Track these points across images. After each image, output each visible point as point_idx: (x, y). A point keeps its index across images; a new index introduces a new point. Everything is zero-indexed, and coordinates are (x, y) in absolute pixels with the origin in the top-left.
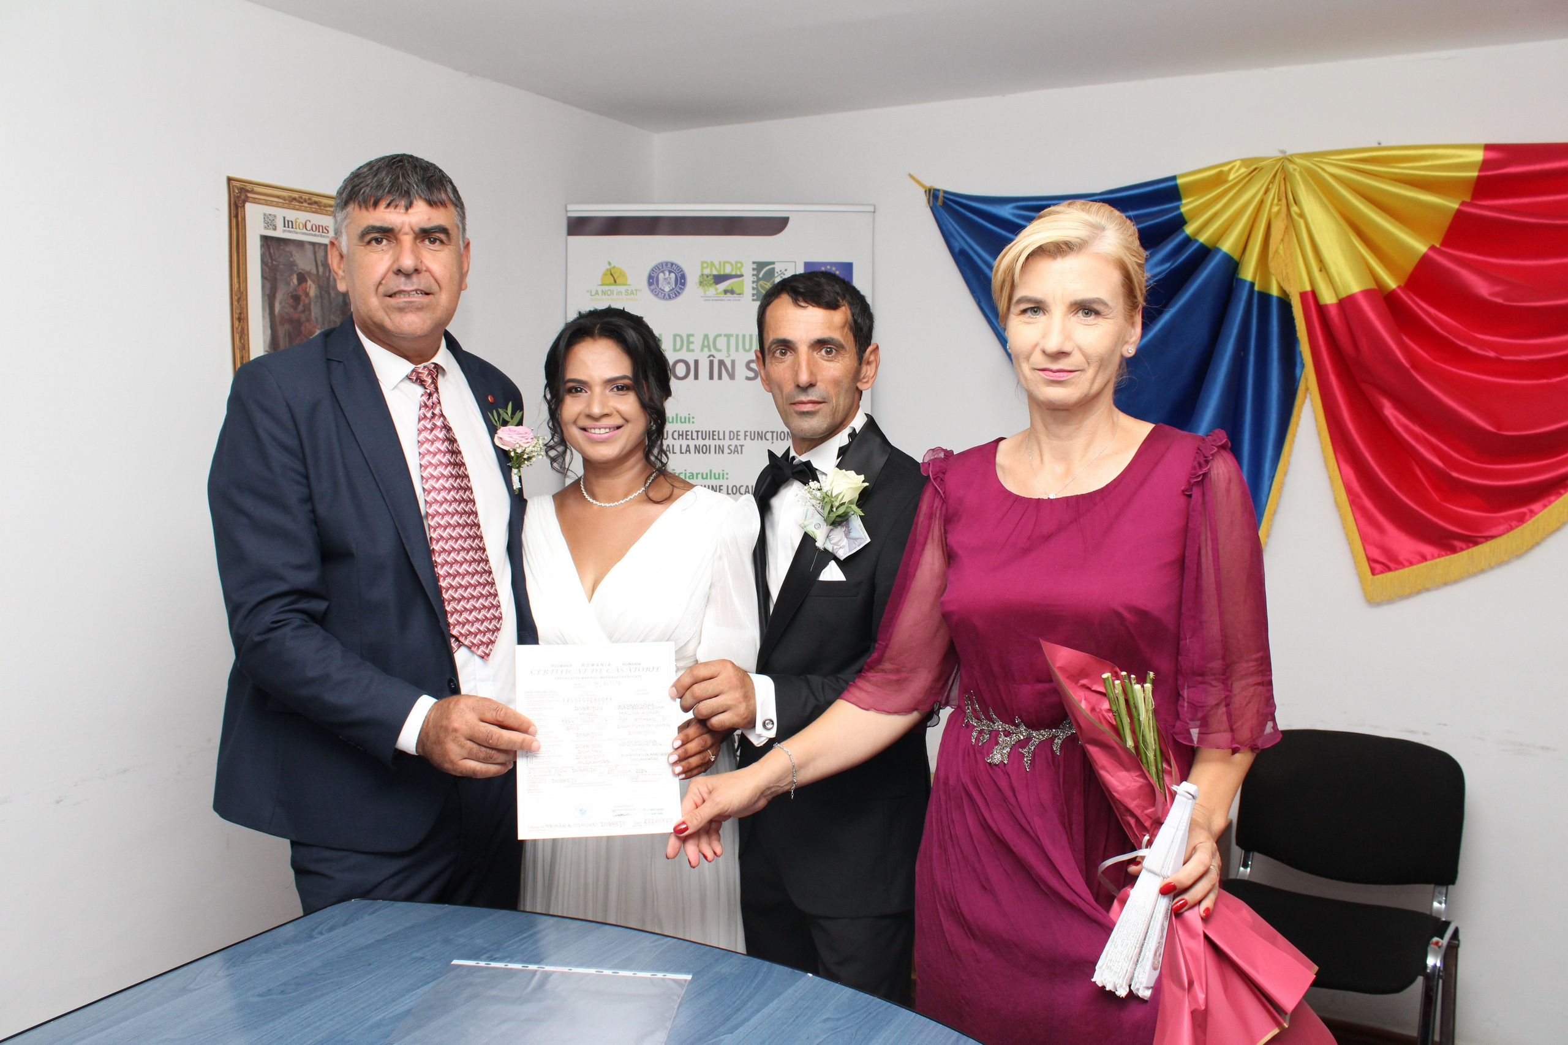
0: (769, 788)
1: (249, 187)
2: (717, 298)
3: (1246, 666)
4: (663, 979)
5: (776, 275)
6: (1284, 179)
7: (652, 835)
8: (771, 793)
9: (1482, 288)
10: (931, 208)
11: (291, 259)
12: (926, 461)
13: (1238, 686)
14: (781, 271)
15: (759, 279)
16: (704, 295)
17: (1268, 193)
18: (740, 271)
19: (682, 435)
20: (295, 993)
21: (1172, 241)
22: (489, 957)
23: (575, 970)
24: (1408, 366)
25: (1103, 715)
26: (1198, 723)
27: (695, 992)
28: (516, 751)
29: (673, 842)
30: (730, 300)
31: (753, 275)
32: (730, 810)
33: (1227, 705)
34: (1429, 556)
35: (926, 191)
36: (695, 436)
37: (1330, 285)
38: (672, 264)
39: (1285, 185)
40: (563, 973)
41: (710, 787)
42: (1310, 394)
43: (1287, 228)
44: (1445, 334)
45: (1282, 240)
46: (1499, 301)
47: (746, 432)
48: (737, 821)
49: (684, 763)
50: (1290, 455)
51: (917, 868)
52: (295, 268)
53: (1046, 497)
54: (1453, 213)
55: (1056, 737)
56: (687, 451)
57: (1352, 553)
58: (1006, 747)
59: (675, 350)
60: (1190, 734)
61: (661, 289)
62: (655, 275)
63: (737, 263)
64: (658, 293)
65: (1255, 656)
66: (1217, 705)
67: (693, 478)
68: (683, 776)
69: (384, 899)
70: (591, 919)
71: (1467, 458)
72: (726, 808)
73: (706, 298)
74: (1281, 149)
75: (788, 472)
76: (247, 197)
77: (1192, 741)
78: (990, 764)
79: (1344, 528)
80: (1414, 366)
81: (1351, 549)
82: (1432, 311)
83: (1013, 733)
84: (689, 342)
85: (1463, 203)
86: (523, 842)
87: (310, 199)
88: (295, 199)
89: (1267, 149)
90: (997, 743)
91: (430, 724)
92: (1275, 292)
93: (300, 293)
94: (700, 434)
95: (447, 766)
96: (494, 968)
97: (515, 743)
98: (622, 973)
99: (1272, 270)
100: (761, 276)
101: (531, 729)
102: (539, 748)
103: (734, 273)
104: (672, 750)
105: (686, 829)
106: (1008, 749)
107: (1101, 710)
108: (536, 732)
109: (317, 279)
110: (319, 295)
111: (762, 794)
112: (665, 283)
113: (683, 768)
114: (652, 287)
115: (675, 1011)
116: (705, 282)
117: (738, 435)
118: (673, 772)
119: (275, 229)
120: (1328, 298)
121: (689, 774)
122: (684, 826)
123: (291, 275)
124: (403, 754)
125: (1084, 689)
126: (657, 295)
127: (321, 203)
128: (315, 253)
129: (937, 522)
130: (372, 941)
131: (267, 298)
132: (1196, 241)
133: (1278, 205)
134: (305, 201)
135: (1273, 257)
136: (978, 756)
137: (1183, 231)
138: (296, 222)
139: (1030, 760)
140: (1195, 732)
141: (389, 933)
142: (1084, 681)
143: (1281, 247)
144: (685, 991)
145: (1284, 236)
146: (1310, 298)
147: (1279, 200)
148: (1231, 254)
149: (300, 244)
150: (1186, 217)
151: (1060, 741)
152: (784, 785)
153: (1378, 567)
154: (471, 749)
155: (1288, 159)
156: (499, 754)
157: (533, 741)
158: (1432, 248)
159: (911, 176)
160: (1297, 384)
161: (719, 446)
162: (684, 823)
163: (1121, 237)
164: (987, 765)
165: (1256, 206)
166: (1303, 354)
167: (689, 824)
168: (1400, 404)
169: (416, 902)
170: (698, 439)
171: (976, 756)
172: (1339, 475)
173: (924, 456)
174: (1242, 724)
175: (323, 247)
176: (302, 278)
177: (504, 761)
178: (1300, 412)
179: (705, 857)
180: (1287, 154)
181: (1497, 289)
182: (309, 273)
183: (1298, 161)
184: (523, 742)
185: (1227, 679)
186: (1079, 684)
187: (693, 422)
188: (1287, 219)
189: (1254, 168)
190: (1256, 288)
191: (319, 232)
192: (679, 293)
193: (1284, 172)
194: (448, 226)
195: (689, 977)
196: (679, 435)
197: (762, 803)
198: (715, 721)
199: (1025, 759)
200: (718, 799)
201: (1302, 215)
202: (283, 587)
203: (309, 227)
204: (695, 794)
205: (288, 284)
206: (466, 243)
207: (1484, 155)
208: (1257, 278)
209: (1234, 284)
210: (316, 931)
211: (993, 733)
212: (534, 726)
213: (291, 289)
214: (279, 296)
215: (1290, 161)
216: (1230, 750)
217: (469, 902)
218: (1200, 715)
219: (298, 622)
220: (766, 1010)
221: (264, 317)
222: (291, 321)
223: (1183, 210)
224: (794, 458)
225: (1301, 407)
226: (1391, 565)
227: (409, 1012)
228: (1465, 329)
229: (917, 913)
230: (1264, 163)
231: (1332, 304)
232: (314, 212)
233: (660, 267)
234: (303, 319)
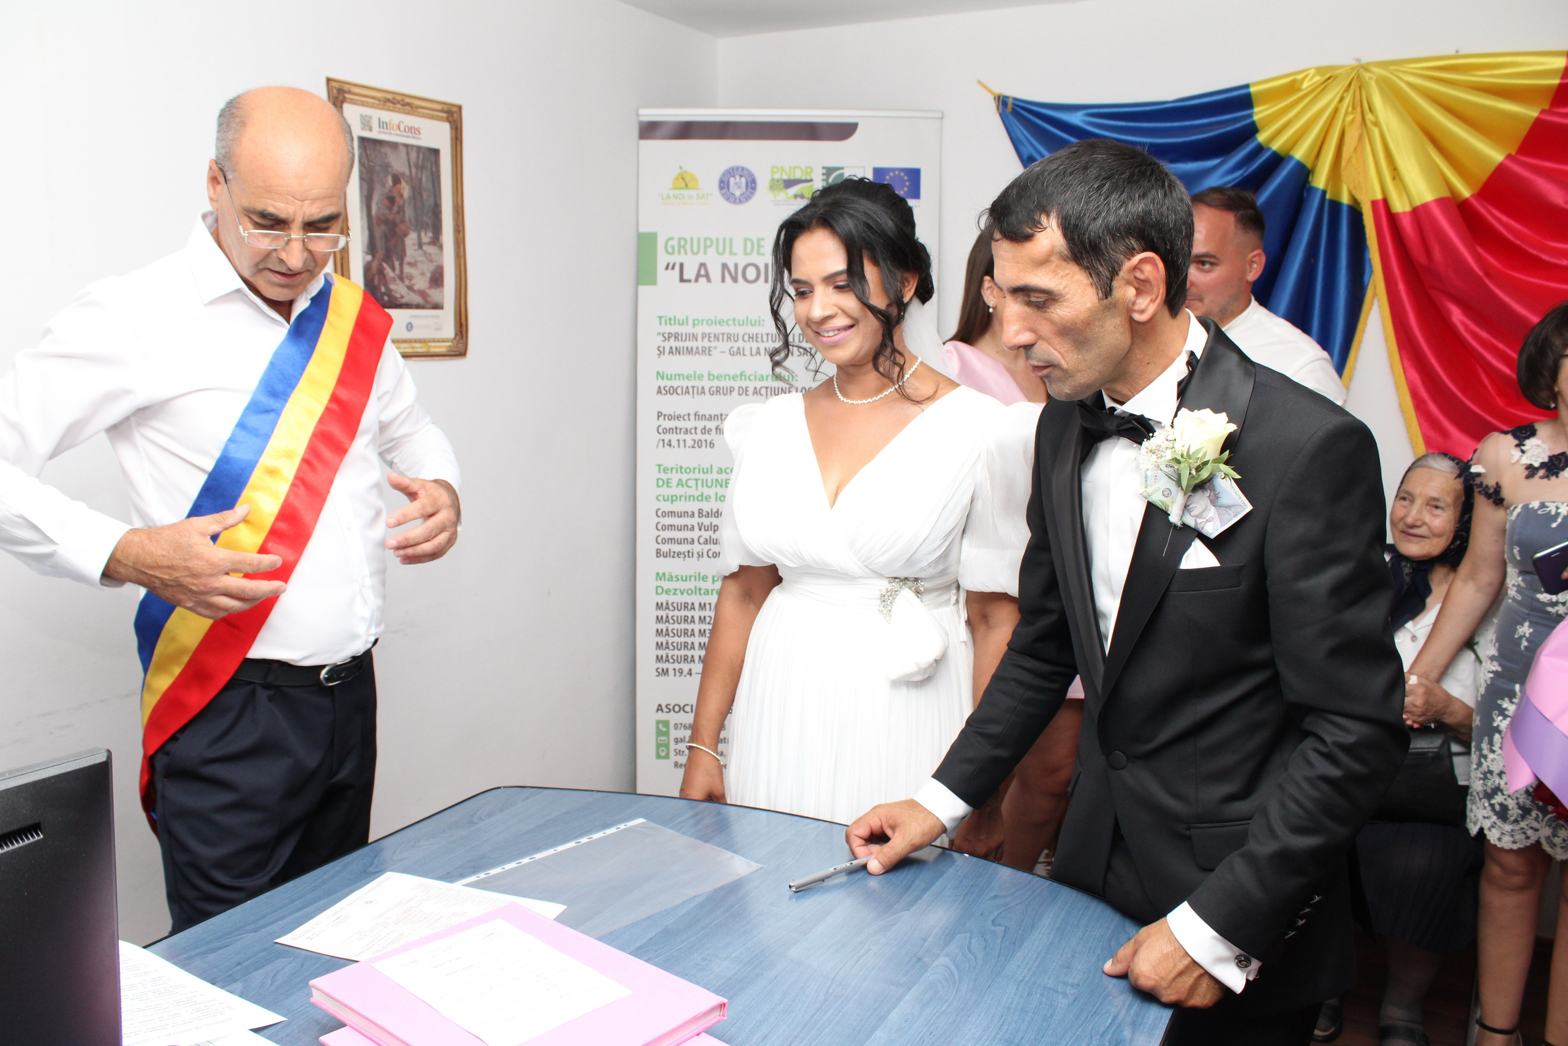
1: (346, 88)
2: (786, 203)
6: (1360, 87)
9: (1557, 196)
10: (1001, 115)
11: (386, 161)
16: (774, 199)
17: (1342, 102)
18: (810, 175)
19: (753, 338)
21: (1244, 148)
24: (1480, 273)
31: (823, 180)
35: (995, 98)
36: (765, 338)
37: (1403, 193)
38: (744, 169)
39: (1360, 92)
42: (1378, 300)
43: (1361, 136)
44: (1516, 241)
45: (1355, 150)
50: (1356, 361)
52: (390, 170)
54: (1532, 121)
56: (757, 353)
59: (746, 254)
61: (731, 193)
62: (726, 179)
63: (807, 168)
64: (729, 197)
67: (763, 380)
74: (1357, 57)
76: (344, 97)
80: (1486, 274)
82: (1505, 219)
84: (759, 246)
85: (1543, 111)
87: (403, 100)
88: (388, 100)
89: (1343, 57)
92: (1345, 200)
93: (395, 194)
94: (770, 337)
99: (1344, 179)
100: (830, 181)
103: (806, 178)
109: (410, 180)
110: (412, 196)
112: (735, 187)
114: (724, 191)
116: (775, 187)
119: (371, 130)
120: (1400, 206)
123: (386, 176)
126: (728, 199)
127: (413, 104)
128: (408, 154)
131: (364, 198)
132: (1269, 149)
133: (1352, 113)
134: (398, 102)
135: (1345, 166)
137: (1256, 139)
138: (390, 123)
143: (1354, 155)
145: (1357, 144)
146: (1383, 207)
147: (1354, 108)
148: (1303, 161)
149: (394, 145)
150: (1259, 125)
155: (1363, 67)
158: (1509, 157)
159: (979, 82)
160: (1364, 290)
165: (1330, 113)
166: (1372, 261)
168: (1469, 310)
170: (768, 341)
172: (1404, 379)
175: (415, 149)
176: (397, 180)
178: (1367, 317)
180: (1364, 62)
182: (403, 174)
183: (1374, 69)
187: (763, 325)
188: (1362, 127)
189: (1328, 77)
190: (1328, 196)
191: (411, 133)
192: (749, 197)
193: (1360, 81)
196: (749, 338)
201: (1376, 124)
203: (402, 128)
205: (383, 185)
207: (1566, 63)
208: (1330, 186)
209: (1305, 194)
213: (386, 190)
214: (376, 197)
215: (1366, 70)
221: (362, 218)
222: (386, 222)
223: (1256, 118)
225: (1368, 315)
228: (1537, 237)
230: (1339, 71)
231: (1404, 213)
232: (406, 113)
233: (731, 172)
234: (398, 220)
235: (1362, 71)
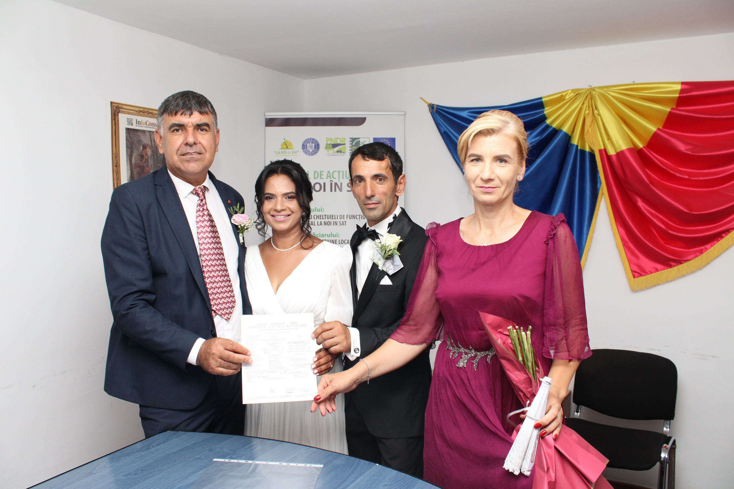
0: (357, 380)
1: (120, 106)
2: (334, 155)
3: (575, 321)
4: (310, 467)
5: (360, 144)
6: (591, 98)
7: (305, 402)
8: (359, 382)
9: (682, 147)
10: (431, 113)
11: (140, 139)
12: (428, 229)
13: (571, 331)
14: (363, 142)
15: (353, 146)
16: (327, 153)
17: (583, 105)
18: (344, 142)
19: (318, 217)
20: (141, 475)
21: (541, 127)
22: (230, 457)
23: (269, 463)
24: (648, 183)
25: (509, 346)
26: (554, 347)
27: (324, 473)
28: (241, 363)
29: (314, 404)
30: (339, 155)
31: (350, 144)
32: (339, 390)
33: (566, 340)
34: (659, 270)
35: (428, 105)
36: (323, 218)
37: (612, 146)
38: (313, 139)
39: (591, 101)
40: (264, 464)
41: (331, 379)
42: (604, 196)
43: (592, 120)
44: (665, 168)
45: (590, 126)
46: (689, 153)
47: (347, 215)
48: (344, 394)
49: (318, 368)
50: (595, 224)
51: (425, 415)
52: (141, 143)
53: (482, 245)
54: (668, 113)
55: (488, 355)
56: (320, 224)
57: (624, 268)
58: (465, 359)
59: (315, 178)
60: (549, 353)
61: (308, 151)
62: (305, 144)
63: (342, 138)
65: (579, 317)
66: (562, 339)
67: (323, 237)
68: (318, 374)
69: (182, 431)
70: (277, 439)
71: (676, 224)
72: (338, 389)
73: (328, 155)
74: (589, 85)
75: (366, 235)
76: (119, 111)
77: (551, 356)
78: (458, 367)
79: (620, 257)
80: (651, 183)
81: (624, 266)
82: (659, 158)
83: (469, 353)
84: (321, 175)
85: (672, 109)
86: (245, 405)
87: (148, 111)
88: (141, 111)
89: (583, 85)
90: (461, 358)
91: (203, 351)
92: (587, 149)
93: (144, 154)
94: (326, 216)
95: (210, 370)
96: (233, 462)
97: (241, 360)
98: (291, 464)
99: (586, 140)
100: (353, 144)
101: (248, 353)
102: (252, 362)
103: (341, 143)
104: (313, 362)
105: (320, 398)
106: (466, 361)
107: (508, 343)
108: (251, 354)
110: (152, 154)
111: (355, 382)
112: (310, 148)
113: (318, 370)
114: (304, 150)
115: (315, 482)
116: (328, 147)
117: (344, 217)
118: (314, 372)
119: (132, 125)
120: (612, 152)
121: (321, 373)
122: (319, 397)
123: (139, 146)
124: (190, 365)
125: (500, 334)
126: (306, 153)
127: (153, 113)
128: (150, 135)
129: (433, 257)
130: (177, 450)
131: (128, 156)
132: (551, 127)
133: (588, 110)
134: (146, 112)
135: (586, 134)
136: (453, 363)
137: (546, 122)
138: (142, 122)
139: (476, 366)
140: (552, 352)
141: (185, 446)
142: (500, 330)
143: (590, 129)
144: (320, 472)
145: (591, 124)
146: (604, 152)
147: (589, 108)
148: (567, 132)
149: (144, 132)
150: (547, 116)
151: (490, 357)
152: (365, 378)
153: (636, 274)
154: (221, 363)
155: (592, 89)
156: (233, 365)
157: (249, 359)
158: (659, 129)
159: (421, 98)
160: (598, 191)
161: (335, 222)
162: (318, 396)
163: (516, 127)
164: (457, 368)
165: (578, 110)
166: (600, 178)
167: (321, 396)
168: (646, 200)
169: (197, 432)
170: (325, 219)
171: (451, 364)
172: (618, 233)
173: (427, 226)
174: (574, 348)
176: (145, 147)
177: (236, 368)
178: (600, 204)
179: (328, 411)
180: (593, 87)
181: (688, 147)
182: (148, 145)
183: (597, 90)
184: (245, 359)
185: (566, 328)
186: (498, 331)
187: (323, 211)
188: (593, 117)
189: (577, 93)
190: (579, 148)
191: (152, 126)
192: (316, 153)
193: (591, 95)
194: (209, 123)
195: (322, 466)
196: (317, 217)
197: (355, 386)
198: (332, 349)
199: (474, 365)
200: (334, 385)
201: (599, 115)
202: (135, 289)
203: (148, 124)
204: (324, 382)
205: (138, 150)
206: (217, 130)
207: (681, 87)
208: (579, 144)
209: (569, 146)
210: (151, 446)
211: (460, 353)
212: (250, 352)
213: (139, 152)
214: (134, 155)
215: (594, 90)
216: (568, 360)
217: (221, 432)
218: (554, 344)
219: (142, 305)
220: (357, 481)
221: (127, 165)
222: (139, 167)
223: (545, 113)
224: (368, 228)
225: (600, 202)
226: (643, 274)
227: (193, 483)
228: (674, 166)
229: (425, 435)
230: (582, 91)
231: (613, 155)
232: (150, 117)
233: (308, 141)
234: (145, 165)
235: (592, 91)
